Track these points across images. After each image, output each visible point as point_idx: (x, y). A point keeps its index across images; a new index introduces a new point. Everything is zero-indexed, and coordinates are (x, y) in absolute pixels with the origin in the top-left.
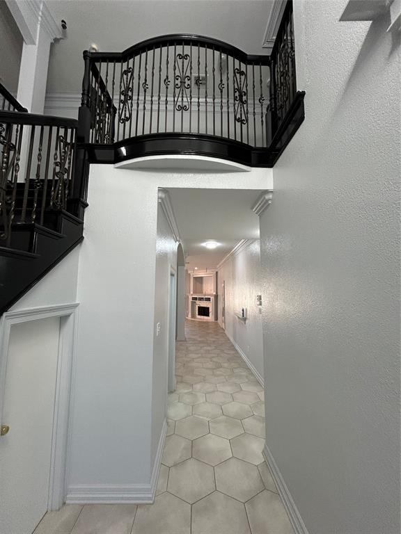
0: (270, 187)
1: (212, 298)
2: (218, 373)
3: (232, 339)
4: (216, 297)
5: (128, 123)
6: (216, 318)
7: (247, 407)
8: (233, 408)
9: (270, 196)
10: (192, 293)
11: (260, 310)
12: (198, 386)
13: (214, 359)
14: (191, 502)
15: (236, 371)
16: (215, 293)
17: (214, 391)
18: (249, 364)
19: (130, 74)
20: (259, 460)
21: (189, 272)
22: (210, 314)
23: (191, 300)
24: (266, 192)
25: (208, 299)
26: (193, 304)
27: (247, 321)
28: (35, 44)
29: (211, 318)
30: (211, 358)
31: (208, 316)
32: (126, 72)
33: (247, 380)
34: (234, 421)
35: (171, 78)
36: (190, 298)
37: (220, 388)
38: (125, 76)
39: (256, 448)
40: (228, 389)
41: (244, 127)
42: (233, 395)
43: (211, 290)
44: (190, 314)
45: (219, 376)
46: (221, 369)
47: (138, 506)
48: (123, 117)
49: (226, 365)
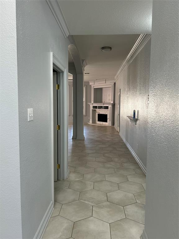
1: (110, 106)
2: (108, 165)
3: (124, 140)
4: (114, 105)
6: (113, 123)
7: (130, 195)
10: (92, 102)
12: (88, 176)
13: (107, 155)
15: (125, 165)
16: (112, 102)
17: (102, 181)
21: (90, 84)
22: (108, 120)
23: (91, 108)
25: (107, 108)
26: (94, 111)
27: (138, 122)
29: (108, 123)
30: (104, 154)
31: (106, 121)
33: (134, 173)
34: (117, 206)
36: (91, 106)
37: (108, 178)
40: (116, 179)
42: (120, 185)
43: (109, 100)
44: (91, 120)
45: (109, 168)
46: (111, 163)
49: (116, 160)
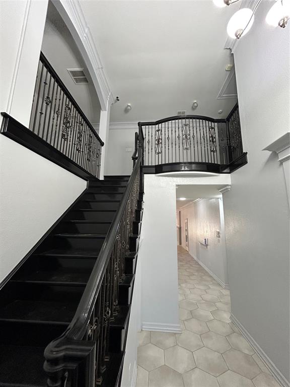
0: (230, 183)
2: (193, 278)
3: (195, 258)
4: (180, 228)
5: (160, 155)
6: (180, 243)
7: (215, 297)
8: (208, 297)
9: (230, 187)
11: (219, 240)
13: (188, 270)
14: (200, 334)
15: (204, 277)
17: (194, 288)
18: (211, 273)
19: (160, 132)
20: (229, 321)
24: (228, 185)
27: (208, 247)
28: (106, 110)
30: (186, 269)
32: (158, 131)
33: (212, 283)
34: (210, 303)
35: (181, 135)
37: (197, 286)
38: (157, 133)
39: (226, 317)
40: (202, 287)
41: (215, 154)
42: (206, 290)
45: (193, 280)
46: (194, 276)
47: (175, 334)
48: (157, 151)
49: (196, 274)
